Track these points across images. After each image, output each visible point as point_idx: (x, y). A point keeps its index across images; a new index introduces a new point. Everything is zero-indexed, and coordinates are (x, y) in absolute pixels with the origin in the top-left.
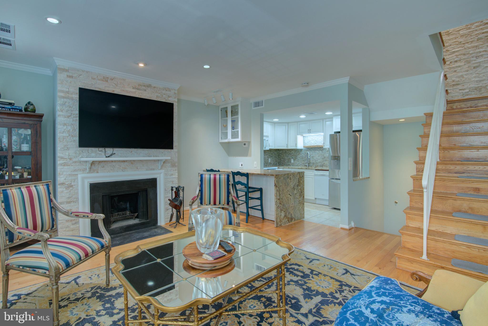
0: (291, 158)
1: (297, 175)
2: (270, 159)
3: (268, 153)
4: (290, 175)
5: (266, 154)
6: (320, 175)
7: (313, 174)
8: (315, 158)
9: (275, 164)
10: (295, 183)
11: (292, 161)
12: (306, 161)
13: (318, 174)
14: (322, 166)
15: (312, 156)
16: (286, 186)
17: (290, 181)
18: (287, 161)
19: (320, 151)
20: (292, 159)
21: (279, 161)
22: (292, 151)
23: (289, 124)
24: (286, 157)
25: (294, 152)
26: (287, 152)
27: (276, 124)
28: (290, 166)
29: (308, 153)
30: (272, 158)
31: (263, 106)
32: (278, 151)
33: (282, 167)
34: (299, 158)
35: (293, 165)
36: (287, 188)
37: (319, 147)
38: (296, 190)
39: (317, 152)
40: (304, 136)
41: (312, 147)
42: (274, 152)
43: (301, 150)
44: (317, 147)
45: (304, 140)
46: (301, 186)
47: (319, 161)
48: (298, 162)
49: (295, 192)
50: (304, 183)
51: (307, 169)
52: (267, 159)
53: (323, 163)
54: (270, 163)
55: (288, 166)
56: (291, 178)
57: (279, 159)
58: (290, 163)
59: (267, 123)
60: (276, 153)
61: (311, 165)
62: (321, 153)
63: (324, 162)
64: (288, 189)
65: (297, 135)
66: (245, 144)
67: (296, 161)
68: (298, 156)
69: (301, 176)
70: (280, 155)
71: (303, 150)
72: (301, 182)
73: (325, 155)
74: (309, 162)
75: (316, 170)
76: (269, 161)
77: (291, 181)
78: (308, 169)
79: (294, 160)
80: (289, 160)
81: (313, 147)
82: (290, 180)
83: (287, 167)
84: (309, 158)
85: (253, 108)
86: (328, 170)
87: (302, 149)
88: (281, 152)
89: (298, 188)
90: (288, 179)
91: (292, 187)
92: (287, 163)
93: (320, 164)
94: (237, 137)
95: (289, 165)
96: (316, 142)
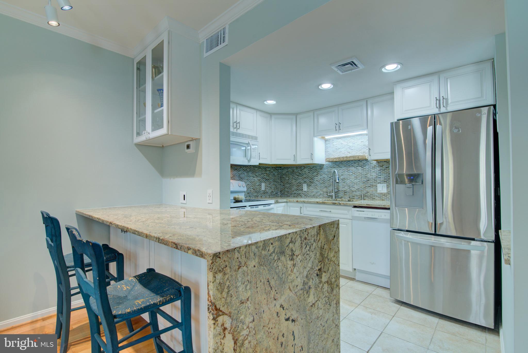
0: (302, 181)
1: (318, 234)
2: (263, 185)
3: (260, 173)
4: (291, 242)
5: (257, 174)
6: (365, 218)
7: (348, 217)
8: (348, 182)
9: (274, 193)
10: (310, 265)
11: (305, 188)
12: (331, 188)
13: (360, 216)
14: (363, 197)
15: (342, 177)
16: (273, 293)
17: (290, 263)
18: (295, 188)
19: (359, 168)
20: (304, 185)
21: (281, 187)
22: (305, 170)
23: (298, 117)
24: (294, 181)
25: (307, 172)
26: (296, 171)
27: (273, 117)
28: (301, 197)
29: (334, 172)
30: (268, 183)
31: (226, 42)
32: (280, 171)
33: (285, 200)
34: (317, 183)
35: (306, 196)
36: (278, 296)
37: (357, 158)
38: (312, 291)
39: (353, 169)
40: (326, 140)
41: (342, 160)
42: (272, 171)
43: (321, 166)
44: (352, 159)
45: (326, 148)
46: (330, 269)
47: (356, 187)
48: (315, 191)
49: (311, 299)
50: (338, 258)
51: (334, 204)
52: (257, 184)
53: (365, 192)
54: (265, 192)
55: (296, 197)
56: (297, 253)
57: (282, 184)
58: (300, 192)
59: (254, 111)
60: (276, 174)
61: (341, 194)
62: (360, 171)
63: (368, 189)
64: (281, 301)
65: (314, 136)
66: (188, 147)
67: (311, 188)
68: (316, 178)
69: (331, 238)
70: (284, 176)
71: (325, 166)
72: (331, 255)
73: (369, 176)
74: (336, 190)
75: (355, 207)
76: (263, 188)
77: (294, 265)
78: (338, 205)
79: (309, 186)
80: (299, 186)
81: (345, 159)
82: (292, 260)
83: (295, 200)
84: (337, 181)
85: (206, 55)
86: (389, 209)
87: (323, 165)
88: (284, 171)
89: (321, 282)
90: (283, 258)
91: (300, 287)
92: (295, 192)
93: (358, 193)
94: (161, 126)
95: (299, 195)
96: (350, 151)
